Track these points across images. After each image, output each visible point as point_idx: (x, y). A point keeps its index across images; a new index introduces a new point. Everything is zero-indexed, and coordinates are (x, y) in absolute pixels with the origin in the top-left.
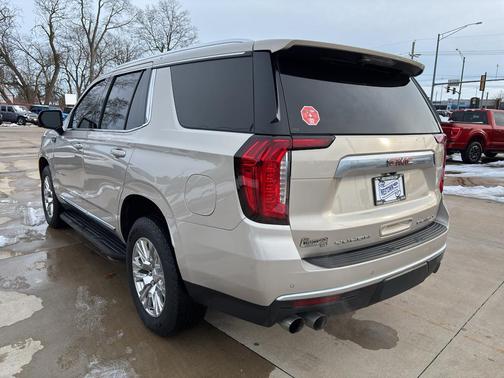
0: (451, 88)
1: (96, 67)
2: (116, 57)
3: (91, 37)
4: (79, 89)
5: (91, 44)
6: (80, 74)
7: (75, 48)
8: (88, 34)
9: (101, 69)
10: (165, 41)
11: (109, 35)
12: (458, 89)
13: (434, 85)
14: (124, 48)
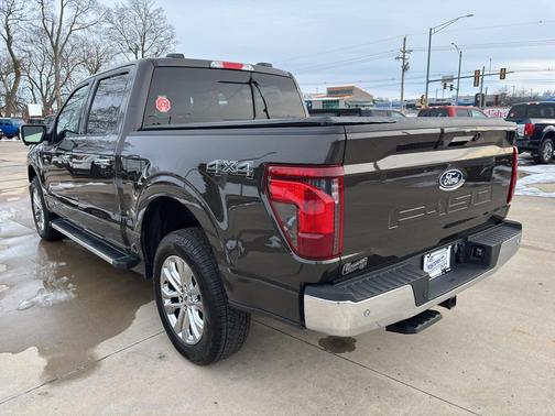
0: (448, 84)
1: (63, 73)
2: (85, 61)
3: (54, 40)
4: (44, 98)
5: (55, 48)
6: (44, 81)
7: (38, 52)
8: (51, 37)
9: (68, 74)
10: (138, 42)
11: (75, 36)
12: (455, 86)
13: (428, 82)
14: (93, 50)
